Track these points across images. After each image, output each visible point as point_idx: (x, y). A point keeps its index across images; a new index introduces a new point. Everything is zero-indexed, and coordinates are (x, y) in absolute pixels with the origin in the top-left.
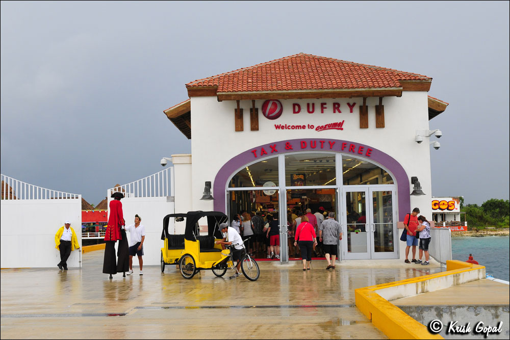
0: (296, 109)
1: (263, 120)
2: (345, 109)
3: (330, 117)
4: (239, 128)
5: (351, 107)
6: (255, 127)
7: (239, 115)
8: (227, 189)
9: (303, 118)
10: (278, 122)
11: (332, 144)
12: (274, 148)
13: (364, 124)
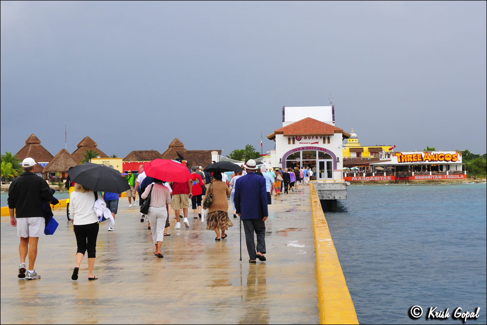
0: (305, 138)
1: (296, 141)
2: (319, 138)
3: (315, 140)
4: (289, 143)
5: (321, 138)
6: (294, 143)
7: (289, 140)
8: (286, 160)
9: (307, 140)
10: (300, 141)
11: (315, 148)
12: (299, 149)
13: (324, 142)
